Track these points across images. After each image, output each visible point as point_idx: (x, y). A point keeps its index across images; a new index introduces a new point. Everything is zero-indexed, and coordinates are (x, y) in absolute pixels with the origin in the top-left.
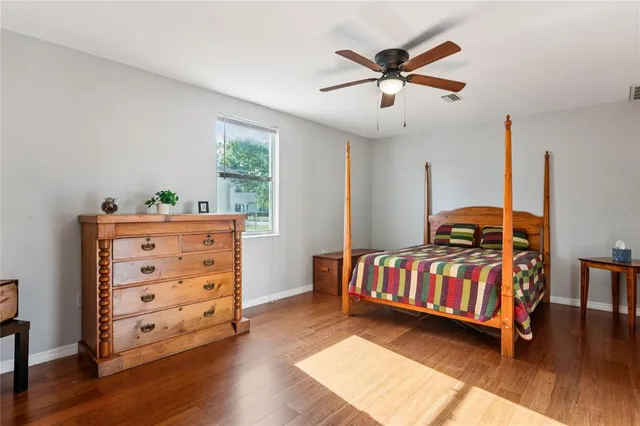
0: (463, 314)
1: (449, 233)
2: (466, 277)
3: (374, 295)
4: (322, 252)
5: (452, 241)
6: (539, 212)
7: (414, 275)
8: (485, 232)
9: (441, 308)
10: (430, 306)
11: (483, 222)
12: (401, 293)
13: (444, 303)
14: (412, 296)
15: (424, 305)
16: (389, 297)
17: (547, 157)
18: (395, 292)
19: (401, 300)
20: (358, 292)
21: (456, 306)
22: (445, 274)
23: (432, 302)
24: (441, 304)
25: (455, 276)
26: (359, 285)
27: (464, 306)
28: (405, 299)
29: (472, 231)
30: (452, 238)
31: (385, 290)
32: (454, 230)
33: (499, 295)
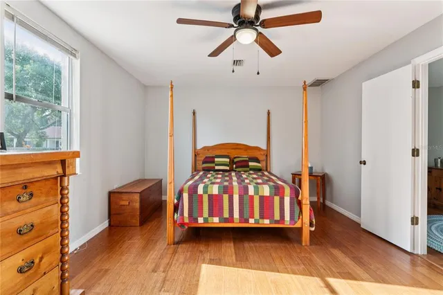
0: (277, 222)
1: (213, 162)
2: (276, 195)
3: (201, 220)
4: (115, 186)
5: (217, 168)
6: (264, 147)
7: (236, 198)
8: (236, 160)
9: (261, 221)
10: (252, 221)
11: (234, 154)
12: (226, 215)
13: (262, 217)
14: (236, 215)
15: (247, 221)
16: (216, 220)
17: (269, 113)
18: (220, 214)
19: (226, 220)
20: (186, 220)
21: (271, 217)
22: (260, 194)
23: (253, 217)
24: (260, 218)
25: (268, 195)
26: (186, 214)
27: (277, 217)
28: (231, 219)
29: (228, 160)
30: (216, 165)
31: (211, 214)
32: (216, 159)
33: (300, 203)
